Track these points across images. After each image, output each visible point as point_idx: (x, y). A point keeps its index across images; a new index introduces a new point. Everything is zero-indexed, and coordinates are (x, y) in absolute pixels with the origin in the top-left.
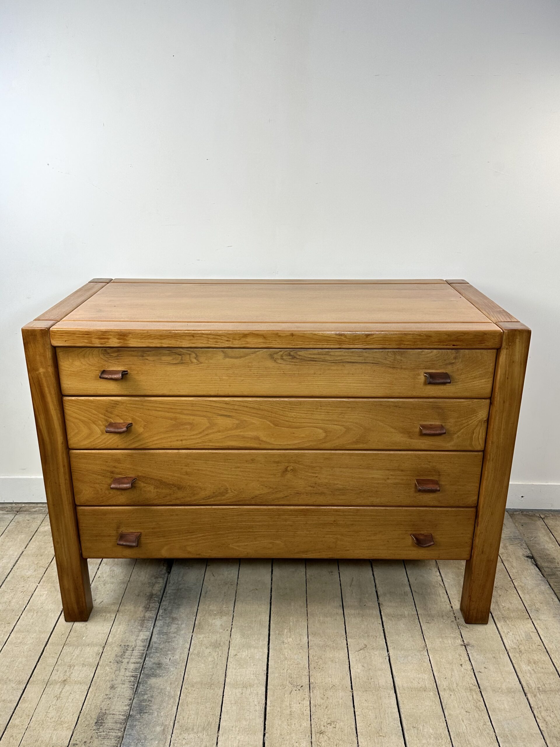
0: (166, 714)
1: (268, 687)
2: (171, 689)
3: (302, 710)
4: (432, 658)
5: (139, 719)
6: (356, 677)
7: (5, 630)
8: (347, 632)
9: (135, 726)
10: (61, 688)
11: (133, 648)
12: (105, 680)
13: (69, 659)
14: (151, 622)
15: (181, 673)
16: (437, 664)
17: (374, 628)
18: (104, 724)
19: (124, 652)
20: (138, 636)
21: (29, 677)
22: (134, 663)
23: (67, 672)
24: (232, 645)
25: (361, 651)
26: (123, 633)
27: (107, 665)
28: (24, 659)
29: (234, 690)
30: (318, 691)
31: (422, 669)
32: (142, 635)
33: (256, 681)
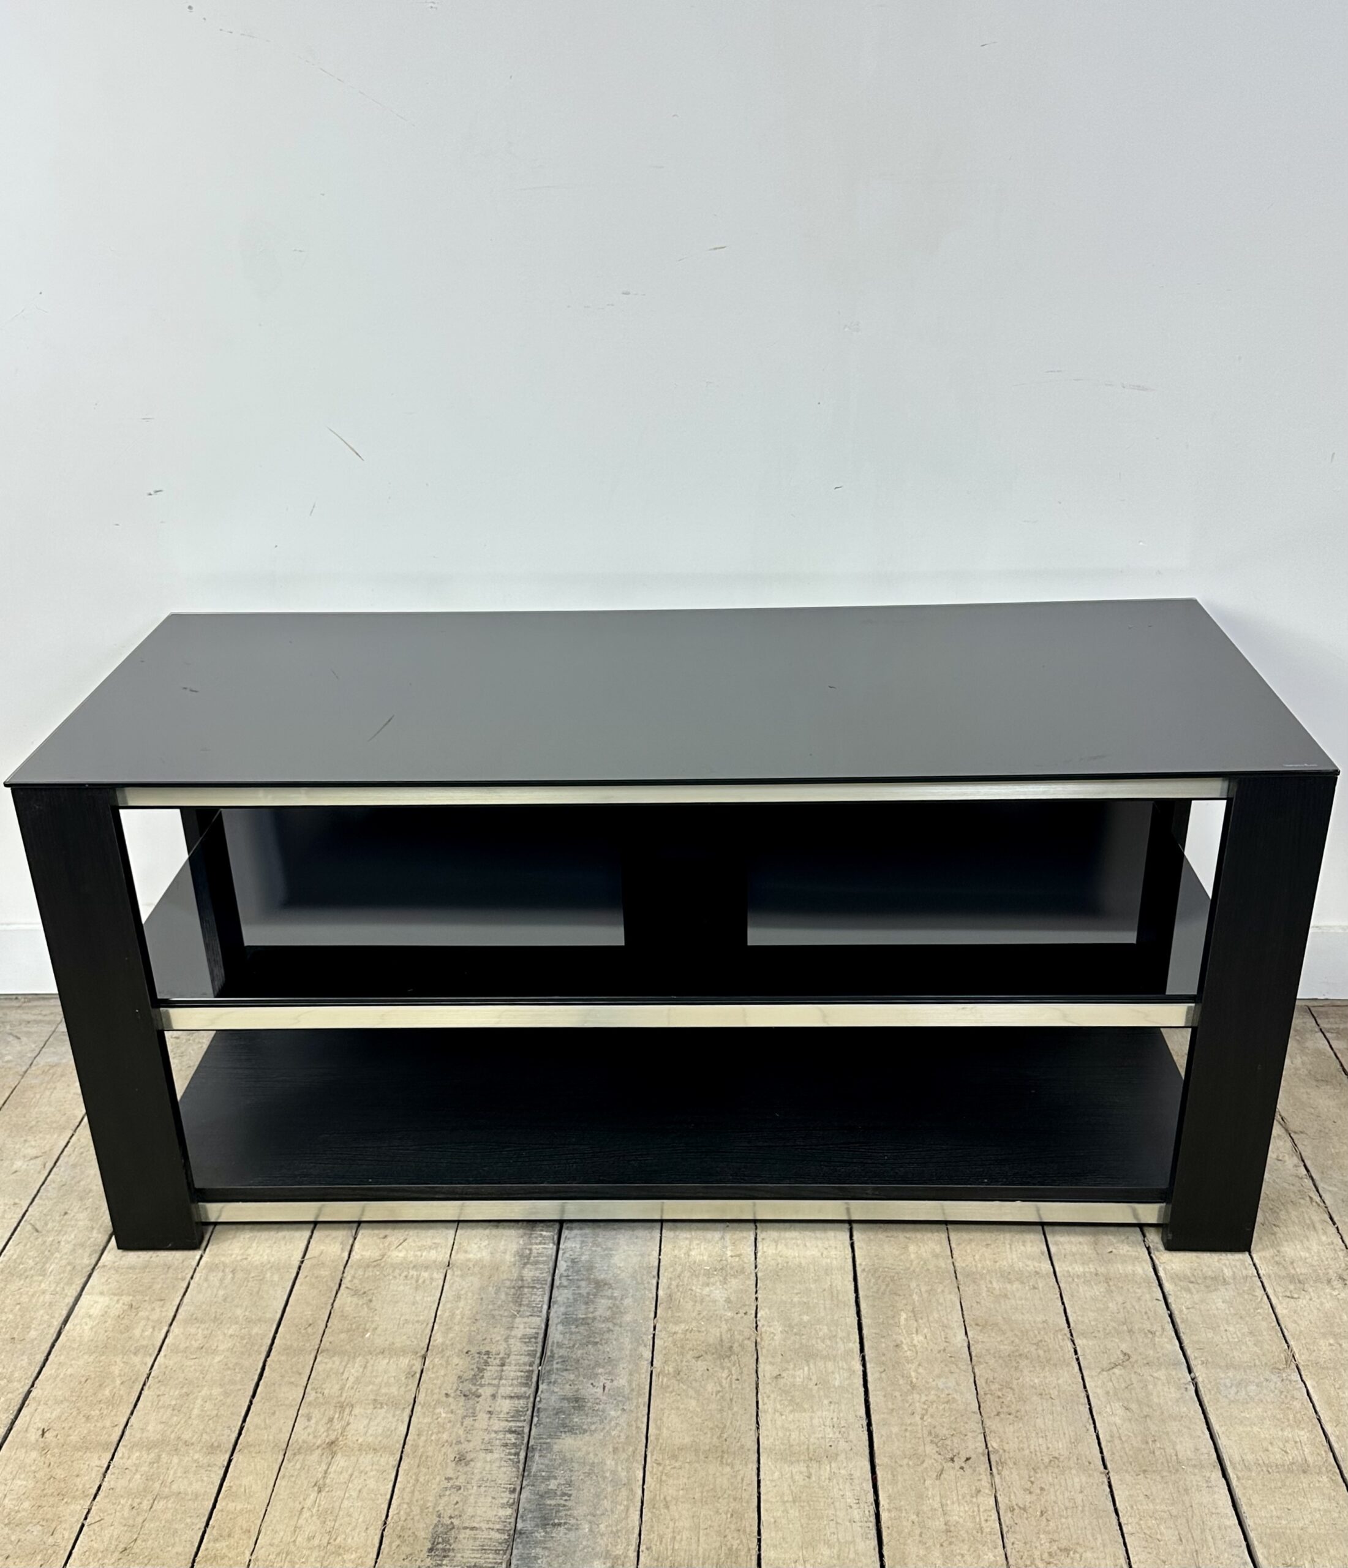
0: (614, 1529)
1: (877, 1461)
2: (616, 1464)
3: (978, 1520)
4: (1314, 1387)
5: (544, 1542)
6: (1112, 1437)
7: (155, 1316)
8: (1071, 1320)
9: (536, 1558)
10: (325, 1460)
11: (502, 1359)
12: (438, 1440)
13: (337, 1387)
14: (539, 1293)
15: (639, 1424)
16: (1329, 1404)
17: (1144, 1311)
18: (451, 1554)
19: (480, 1370)
20: (511, 1328)
21: (235, 1435)
22: (511, 1397)
23: (335, 1420)
24: (764, 1351)
25: (1116, 1370)
26: (469, 1322)
27: (438, 1402)
28: (216, 1391)
29: (786, 1468)
30: (1014, 1471)
31: (1291, 1417)
32: (522, 1326)
33: (842, 1444)
